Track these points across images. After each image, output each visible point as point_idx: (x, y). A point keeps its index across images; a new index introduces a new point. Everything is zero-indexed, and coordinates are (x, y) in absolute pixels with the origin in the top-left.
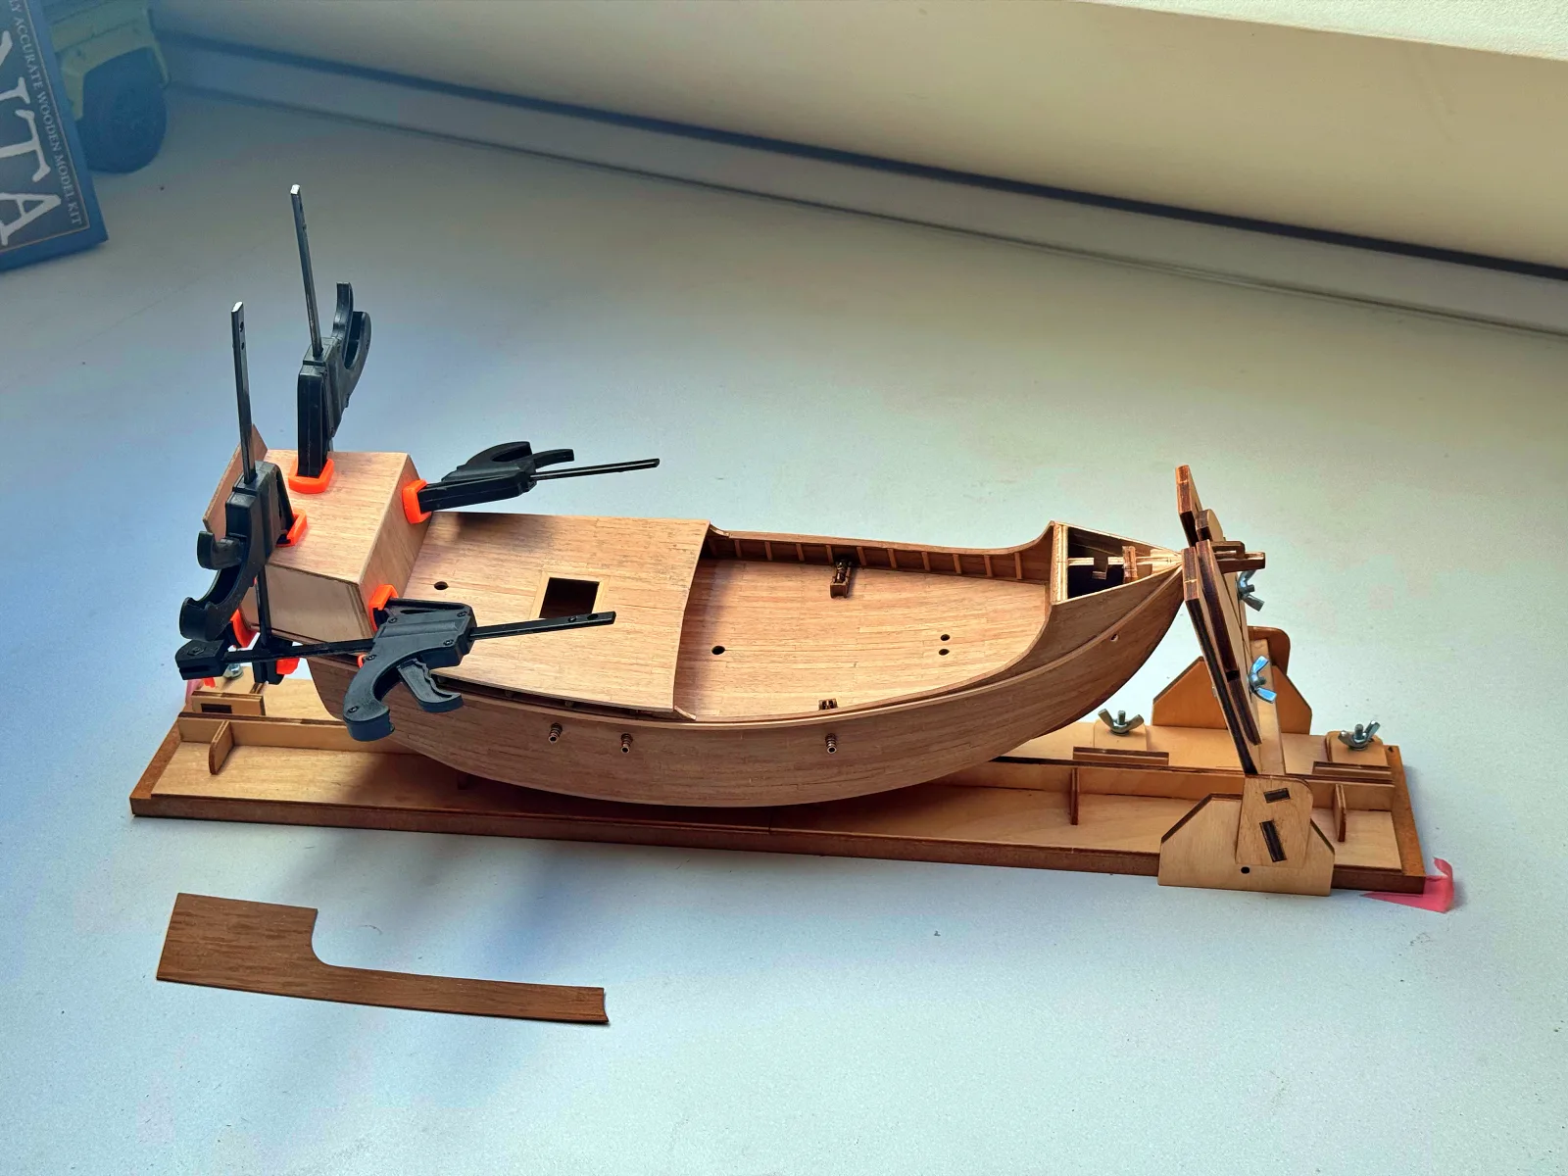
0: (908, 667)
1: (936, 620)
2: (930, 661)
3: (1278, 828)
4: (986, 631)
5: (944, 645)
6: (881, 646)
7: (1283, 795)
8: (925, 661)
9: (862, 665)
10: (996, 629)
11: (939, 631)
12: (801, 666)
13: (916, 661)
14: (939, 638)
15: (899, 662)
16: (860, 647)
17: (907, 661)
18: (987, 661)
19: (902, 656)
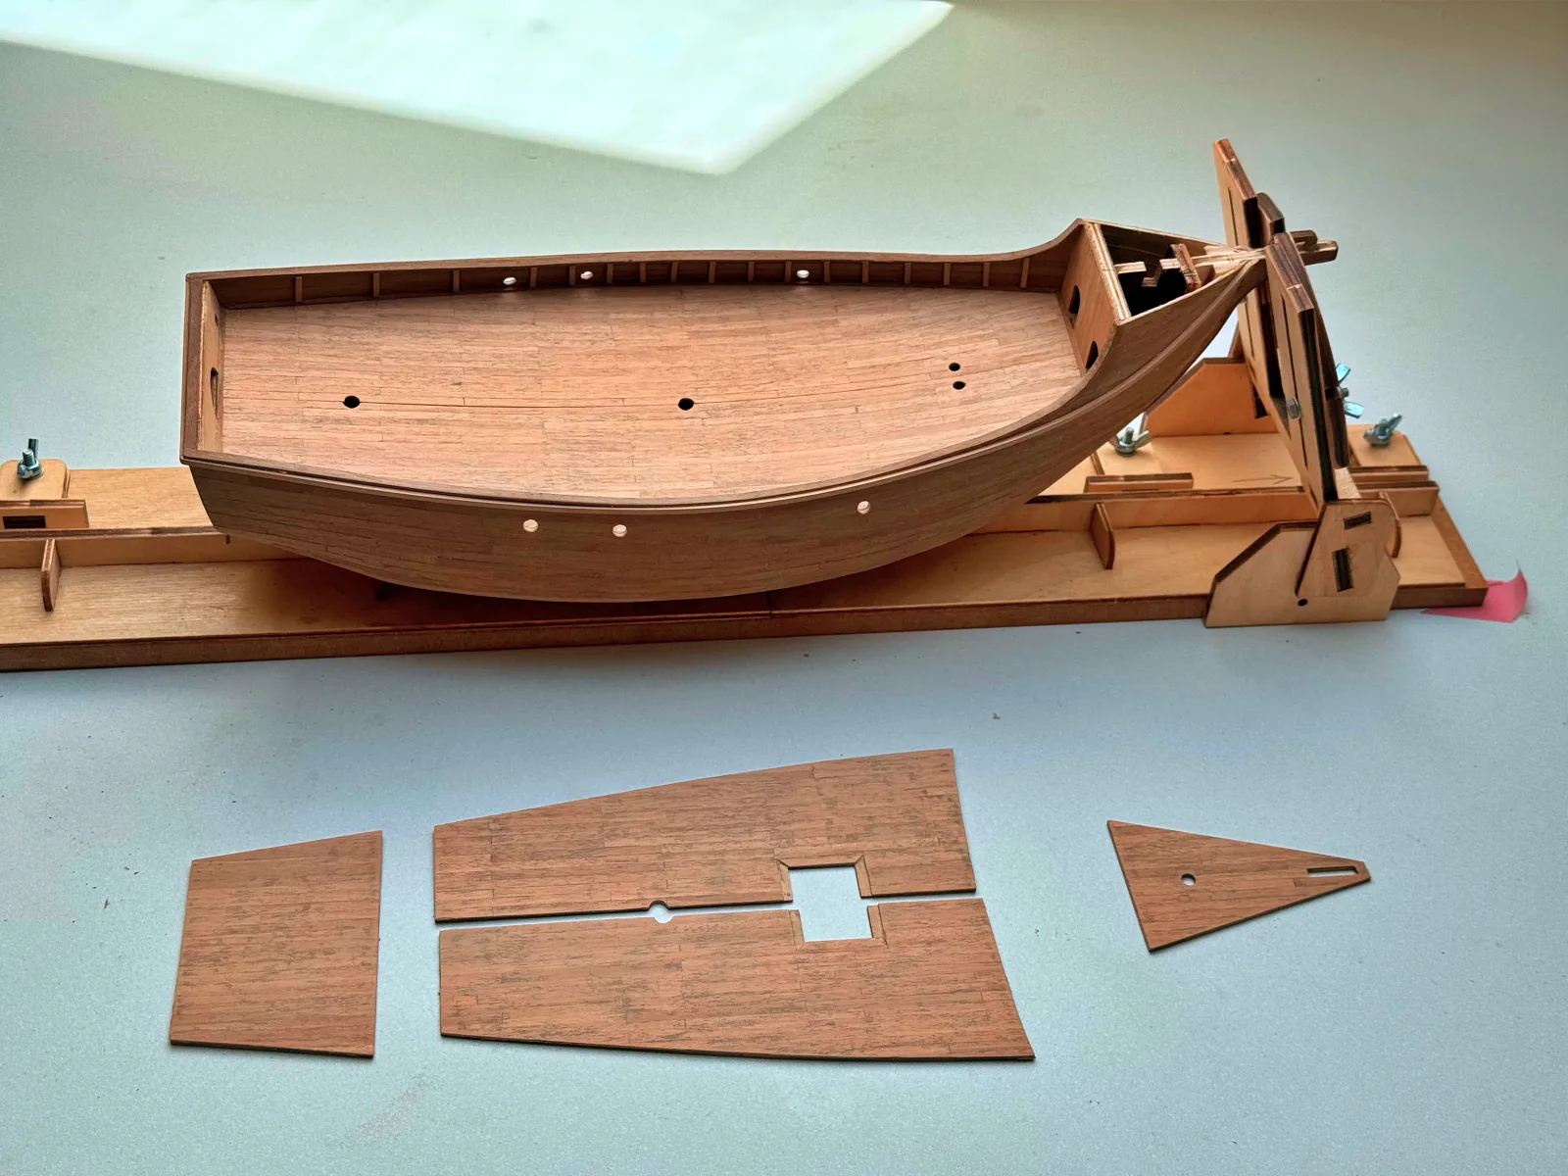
0: (920, 408)
1: (938, 345)
2: (946, 398)
3: (1351, 556)
4: (1002, 355)
5: (956, 377)
6: (880, 384)
7: (1364, 519)
8: (940, 399)
9: (868, 409)
10: (1015, 352)
11: (945, 359)
12: (792, 416)
13: (929, 399)
14: (948, 368)
15: (909, 403)
16: (855, 386)
17: (918, 400)
18: (1017, 393)
19: (911, 394)
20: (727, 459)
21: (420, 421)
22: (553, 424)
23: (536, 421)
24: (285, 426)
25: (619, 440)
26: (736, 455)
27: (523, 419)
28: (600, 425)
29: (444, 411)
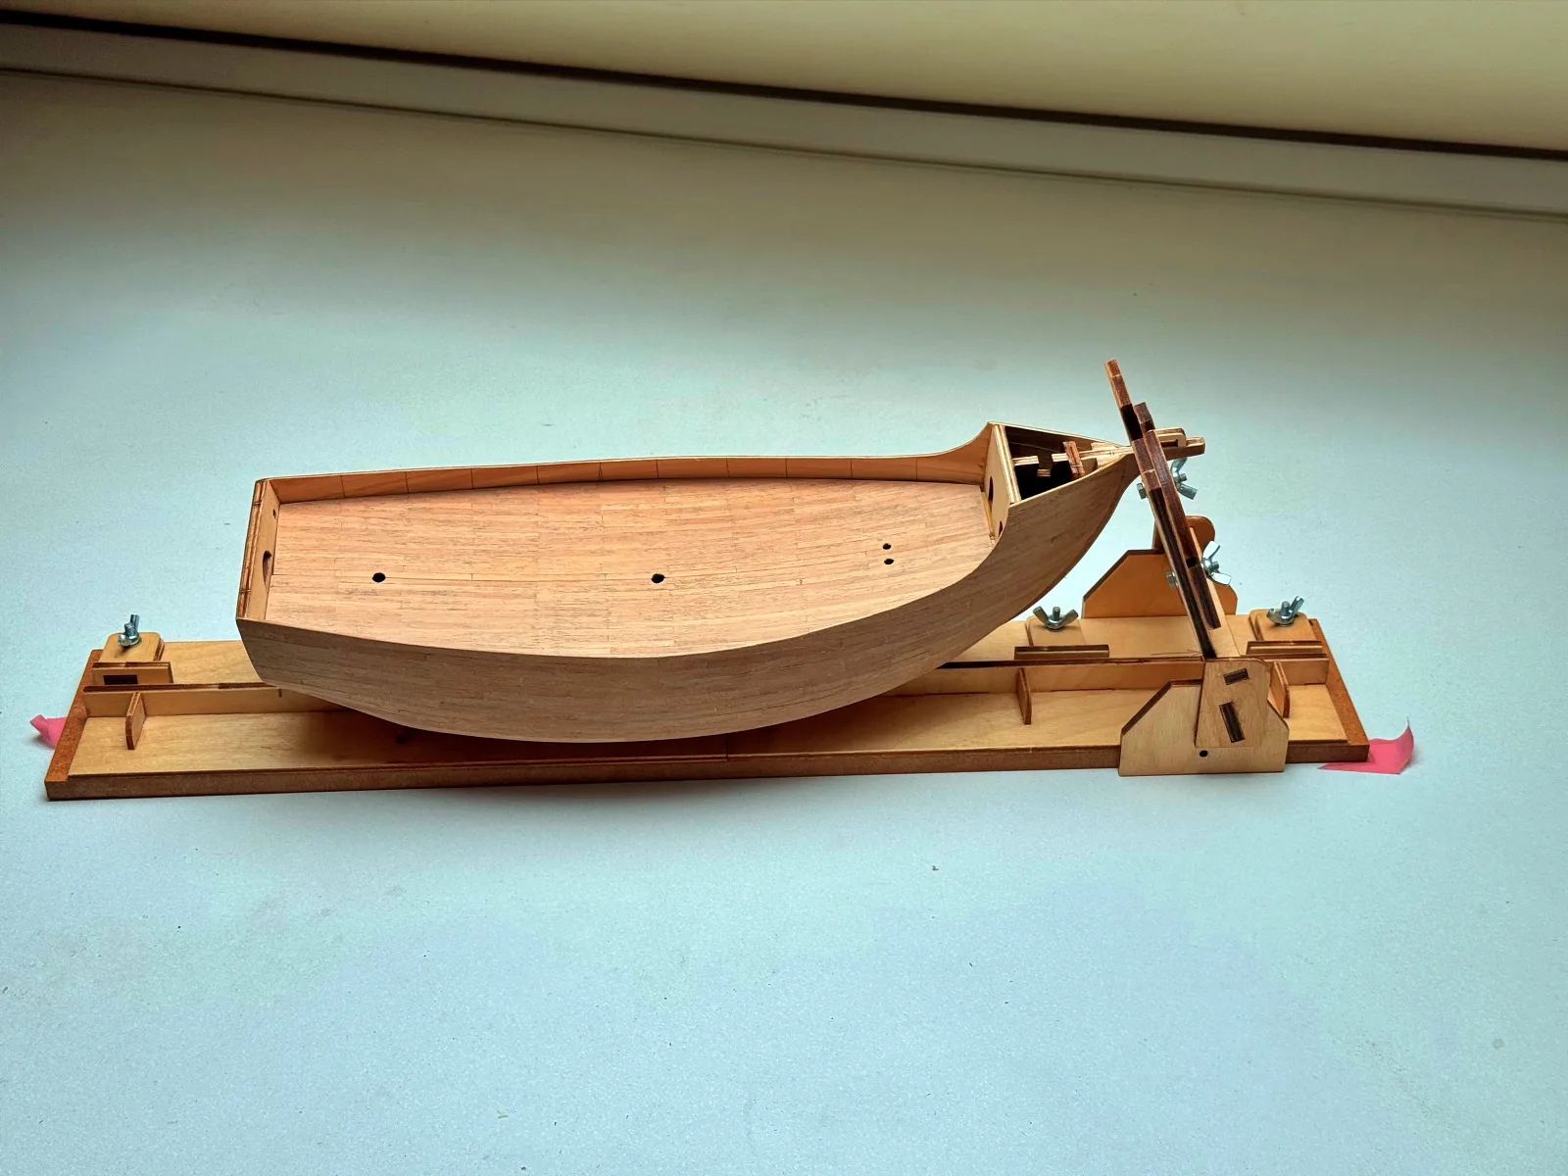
0: (853, 580)
1: (874, 529)
2: (877, 572)
3: (1237, 709)
4: (928, 536)
5: (888, 554)
6: (823, 561)
7: (1242, 675)
8: (870, 573)
9: (810, 581)
10: (936, 534)
11: (879, 540)
13: (861, 573)
14: (881, 548)
15: (844, 576)
16: (801, 563)
17: (854, 574)
18: (936, 567)
19: (847, 570)
20: (686, 623)
21: (434, 593)
22: (545, 595)
23: (530, 592)
24: (323, 597)
25: (599, 607)
26: (696, 619)
27: (520, 591)
28: (582, 596)
29: (455, 585)
